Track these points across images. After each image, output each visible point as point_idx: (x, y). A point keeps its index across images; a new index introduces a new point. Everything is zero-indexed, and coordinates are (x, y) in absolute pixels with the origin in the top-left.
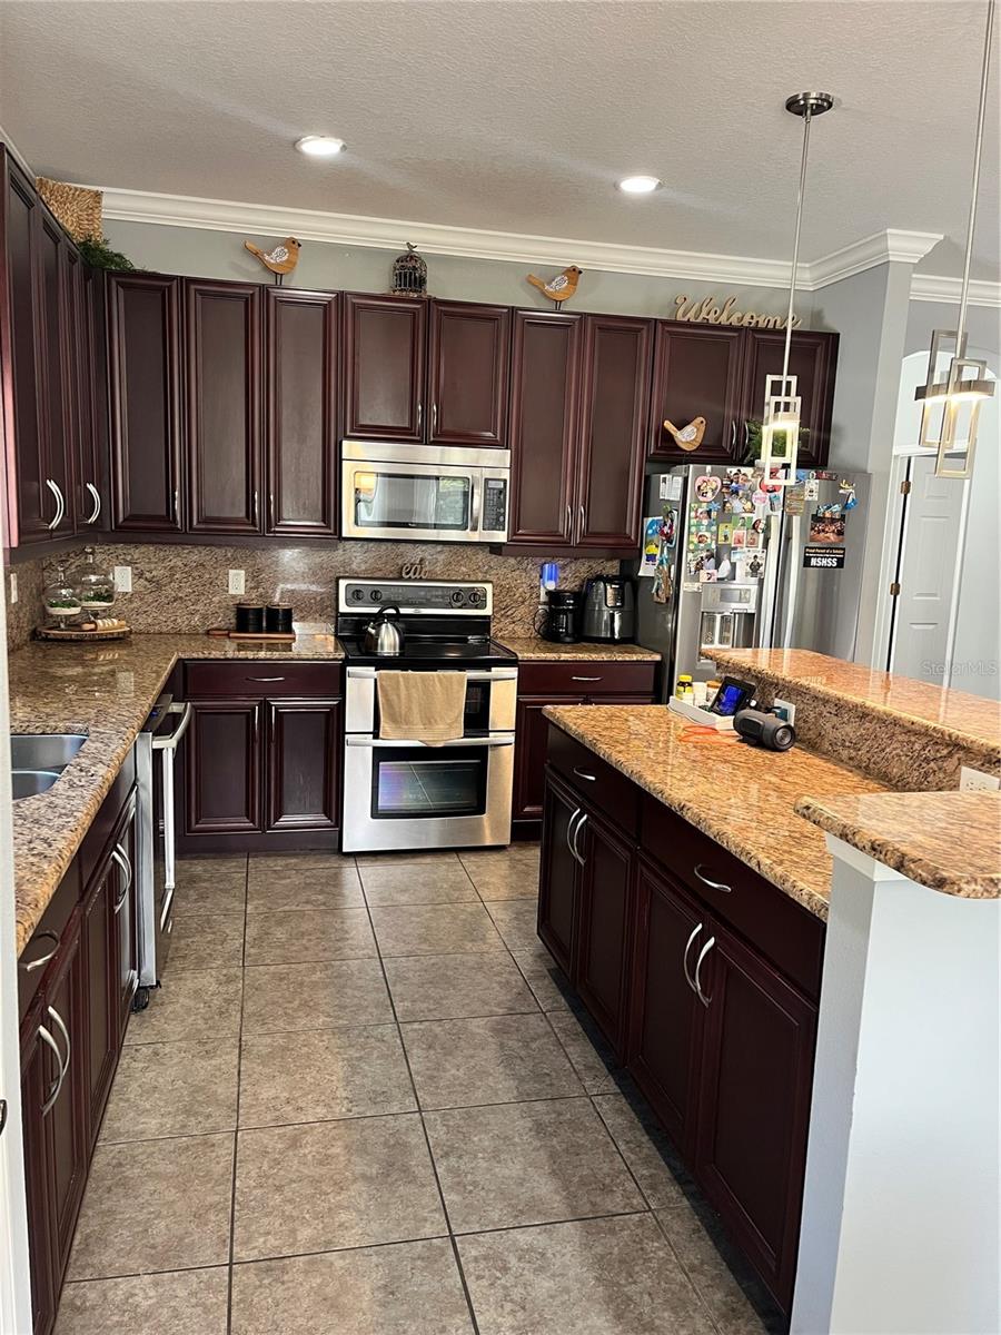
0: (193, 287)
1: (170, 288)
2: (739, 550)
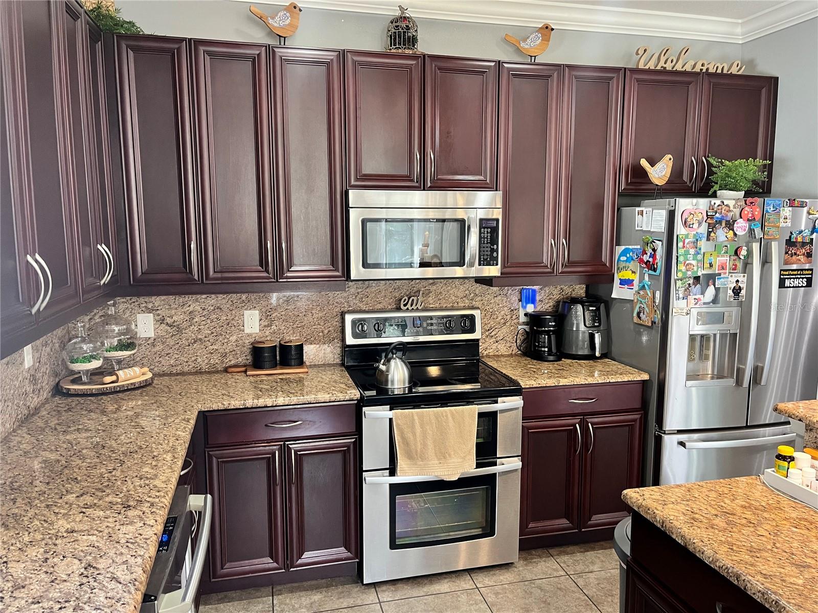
0: (202, 49)
1: (179, 49)
2: (722, 275)
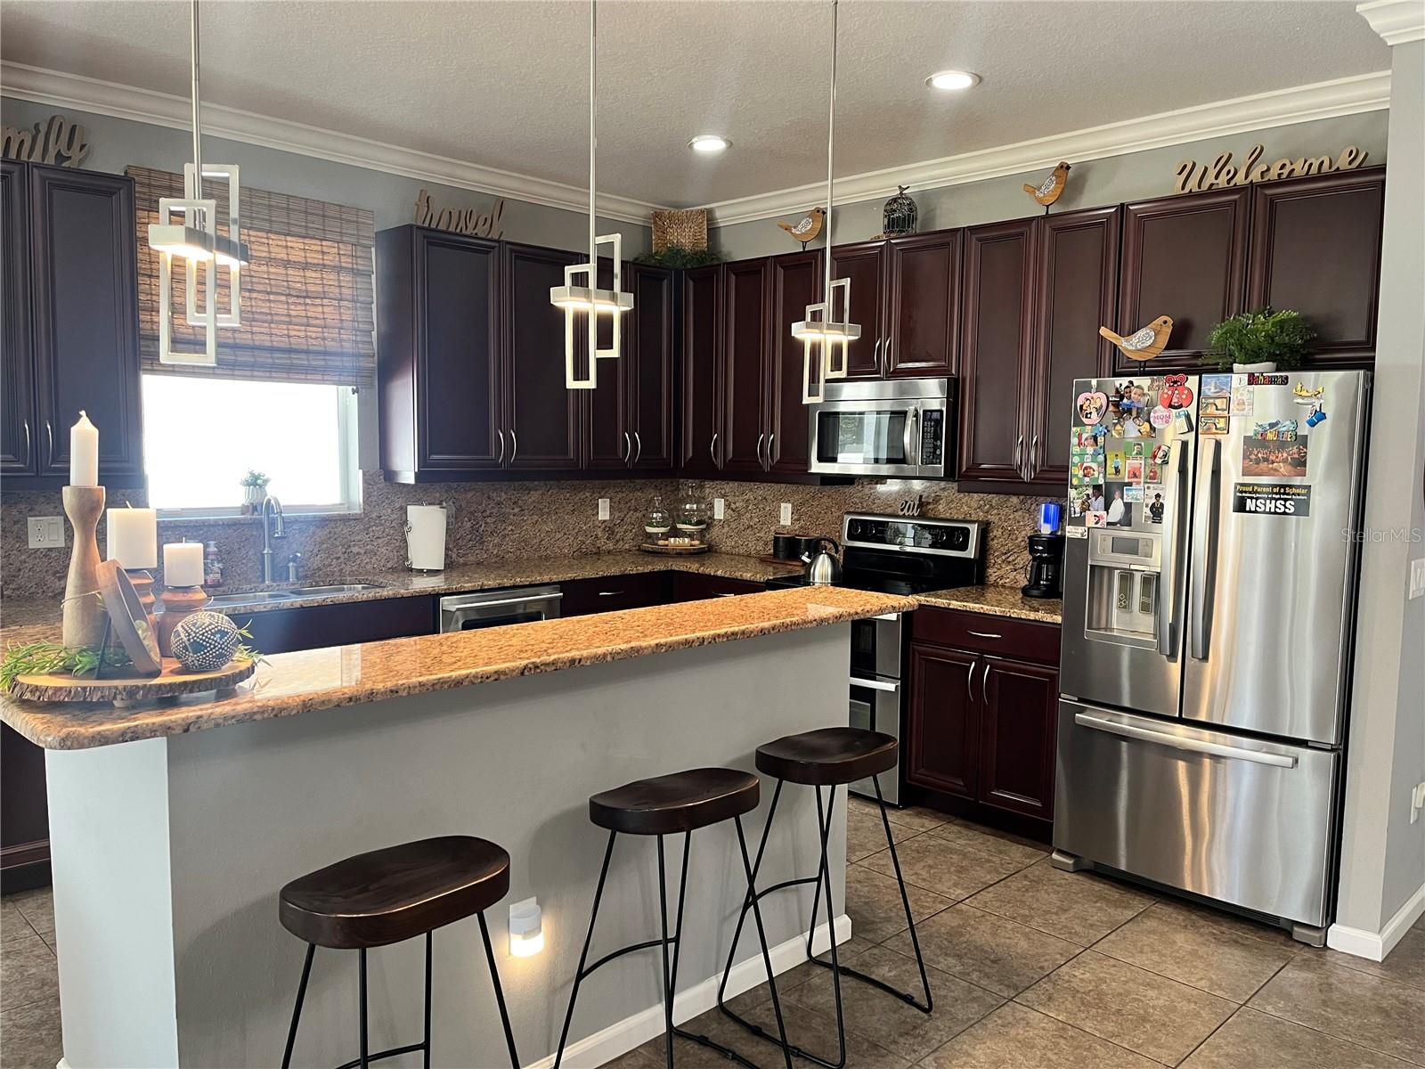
2: (1134, 486)
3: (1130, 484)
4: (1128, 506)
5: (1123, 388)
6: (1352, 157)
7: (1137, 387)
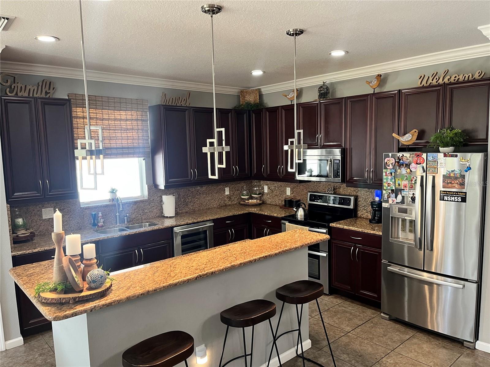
2: (405, 190)
3: (404, 190)
4: (403, 197)
5: (400, 157)
6: (479, 74)
7: (405, 157)
